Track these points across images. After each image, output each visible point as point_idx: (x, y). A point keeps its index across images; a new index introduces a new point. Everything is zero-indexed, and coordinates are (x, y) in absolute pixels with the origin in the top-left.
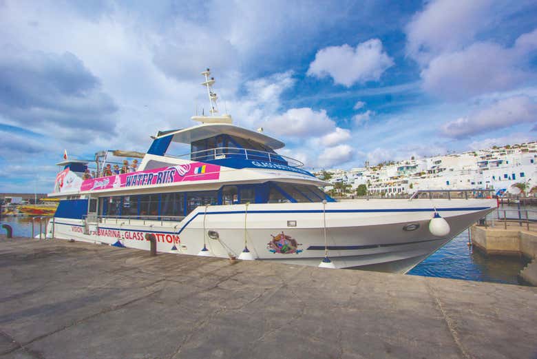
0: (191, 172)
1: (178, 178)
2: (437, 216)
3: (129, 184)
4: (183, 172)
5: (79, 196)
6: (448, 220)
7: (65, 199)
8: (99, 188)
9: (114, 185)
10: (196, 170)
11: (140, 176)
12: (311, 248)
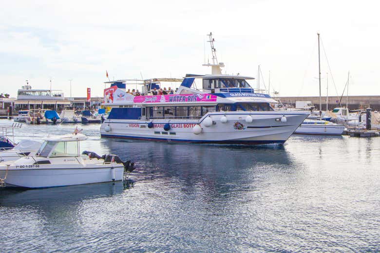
0: (205, 97)
1: (199, 100)
2: (284, 116)
3: (171, 100)
4: (201, 97)
5: (132, 106)
6: (287, 118)
7: (118, 107)
8: (150, 102)
9: (161, 100)
10: (207, 97)
11: (178, 97)
12: (248, 127)
